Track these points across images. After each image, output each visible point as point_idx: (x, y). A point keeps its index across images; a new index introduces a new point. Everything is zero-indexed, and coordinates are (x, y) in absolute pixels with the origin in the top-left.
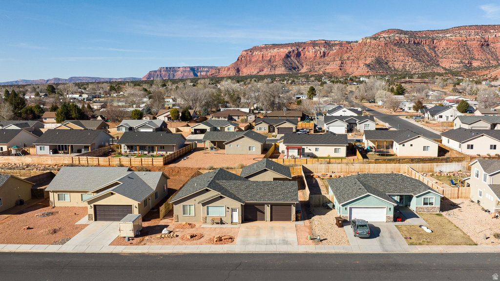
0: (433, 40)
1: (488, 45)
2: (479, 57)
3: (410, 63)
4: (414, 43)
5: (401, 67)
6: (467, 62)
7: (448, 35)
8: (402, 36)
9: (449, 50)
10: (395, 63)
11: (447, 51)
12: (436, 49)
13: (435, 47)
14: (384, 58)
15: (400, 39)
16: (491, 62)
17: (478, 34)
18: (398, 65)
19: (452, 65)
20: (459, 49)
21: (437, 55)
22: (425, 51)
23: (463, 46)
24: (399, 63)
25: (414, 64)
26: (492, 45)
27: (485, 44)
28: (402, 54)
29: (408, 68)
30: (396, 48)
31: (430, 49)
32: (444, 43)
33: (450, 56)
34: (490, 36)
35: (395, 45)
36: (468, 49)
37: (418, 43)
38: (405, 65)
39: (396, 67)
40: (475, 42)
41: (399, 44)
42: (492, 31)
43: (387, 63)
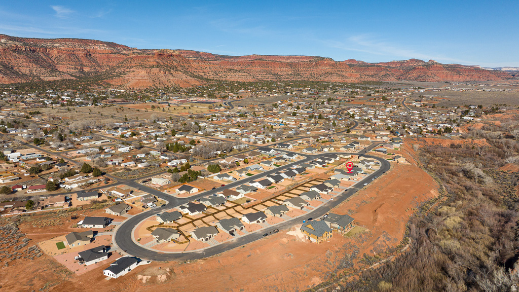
0: (46, 48)
1: (90, 55)
2: (87, 64)
3: (35, 69)
4: (30, 50)
5: (28, 72)
6: (79, 68)
7: (56, 45)
8: (17, 43)
9: (62, 57)
10: (21, 68)
11: (61, 58)
12: (50, 56)
13: (48, 55)
14: (7, 63)
15: (17, 46)
16: (97, 68)
17: (81, 46)
18: (25, 70)
19: (68, 70)
20: (70, 57)
21: (52, 61)
22: (42, 58)
23: (72, 55)
24: (24, 68)
25: (39, 69)
26: (93, 55)
27: (88, 54)
28: (24, 60)
29: (35, 73)
30: (15, 54)
31: (45, 56)
32: (55, 52)
33: (65, 63)
34: (90, 48)
35: (14, 51)
36: (76, 57)
37: (34, 50)
38: (31, 71)
39: (23, 71)
40: (81, 52)
41: (17, 50)
42: (90, 44)
43: (12, 68)
